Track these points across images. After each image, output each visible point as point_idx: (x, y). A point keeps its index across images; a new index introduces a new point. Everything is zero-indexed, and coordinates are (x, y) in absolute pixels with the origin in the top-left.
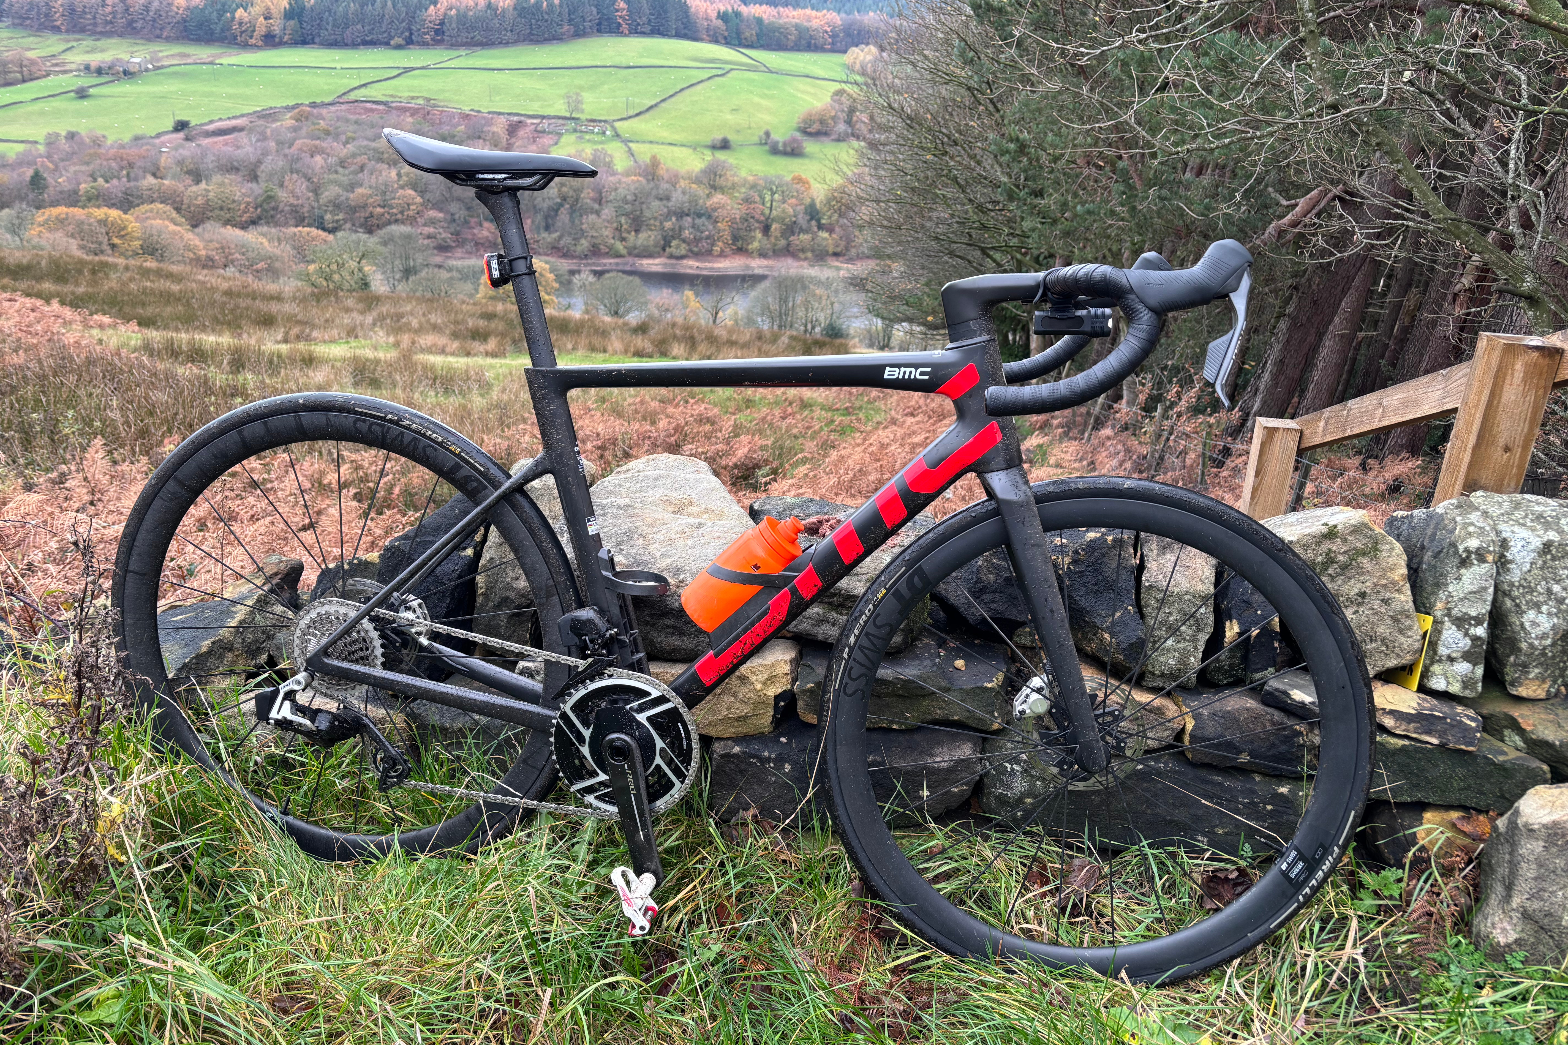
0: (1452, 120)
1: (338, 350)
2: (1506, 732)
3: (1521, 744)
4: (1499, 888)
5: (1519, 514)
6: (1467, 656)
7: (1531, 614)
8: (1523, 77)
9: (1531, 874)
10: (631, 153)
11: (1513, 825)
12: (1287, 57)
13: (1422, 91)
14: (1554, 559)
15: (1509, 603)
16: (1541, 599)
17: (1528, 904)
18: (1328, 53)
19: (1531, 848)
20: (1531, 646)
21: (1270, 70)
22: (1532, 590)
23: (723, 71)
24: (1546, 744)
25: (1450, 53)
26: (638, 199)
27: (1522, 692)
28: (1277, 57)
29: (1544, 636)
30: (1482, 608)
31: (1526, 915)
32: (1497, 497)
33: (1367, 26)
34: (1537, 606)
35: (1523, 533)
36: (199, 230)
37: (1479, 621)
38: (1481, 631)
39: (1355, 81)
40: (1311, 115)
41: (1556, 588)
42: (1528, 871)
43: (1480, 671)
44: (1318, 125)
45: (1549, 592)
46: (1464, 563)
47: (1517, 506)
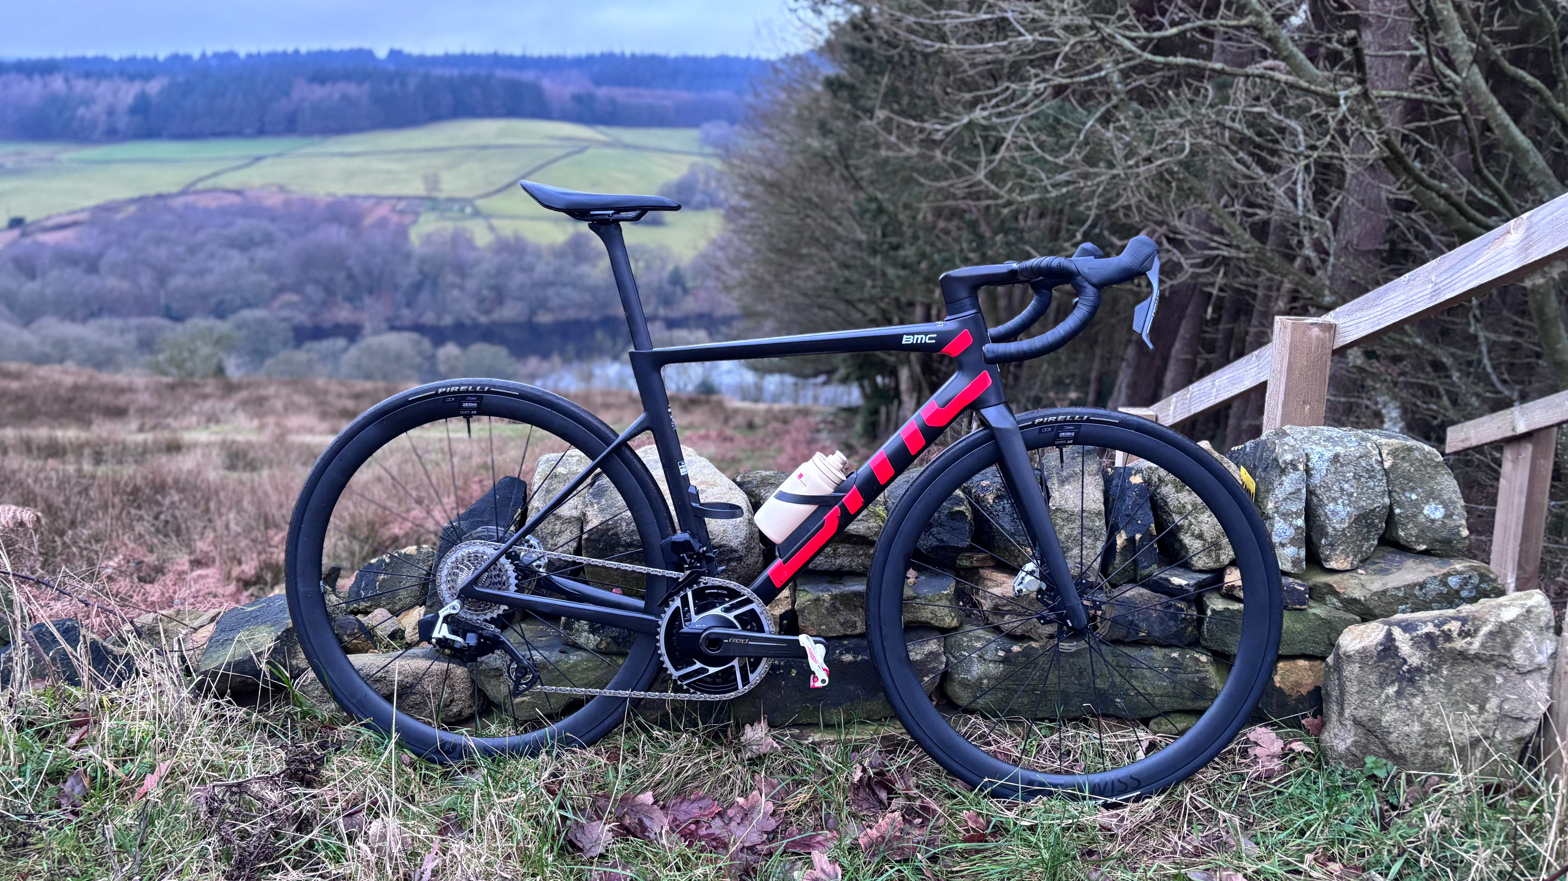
0: (1248, 168)
1: (202, 436)
2: (1328, 598)
3: (1338, 604)
4: (1335, 707)
5: (1315, 438)
6: (1293, 542)
7: (1331, 506)
8: (1299, 129)
9: (1355, 689)
10: (492, 228)
11: (1338, 657)
12: (1105, 120)
13: (1218, 144)
14: (1342, 466)
15: (1315, 500)
16: (1337, 495)
17: (1355, 713)
18: (1139, 116)
19: (1352, 670)
20: (1334, 529)
21: (1092, 132)
22: (1330, 490)
23: (581, 147)
24: (1355, 601)
25: (1236, 113)
26: (502, 271)
27: (1333, 565)
28: (1097, 120)
29: (1342, 521)
30: (1298, 506)
31: (1357, 722)
32: (1300, 429)
33: (1166, 92)
34: (1335, 500)
35: (1319, 449)
36: (34, 326)
37: (1298, 516)
38: (1300, 522)
39: (1163, 139)
40: (1130, 167)
41: (1346, 486)
42: (1352, 688)
43: (1303, 553)
44: (1138, 175)
45: (1342, 490)
46: (1283, 472)
47: (1314, 433)
